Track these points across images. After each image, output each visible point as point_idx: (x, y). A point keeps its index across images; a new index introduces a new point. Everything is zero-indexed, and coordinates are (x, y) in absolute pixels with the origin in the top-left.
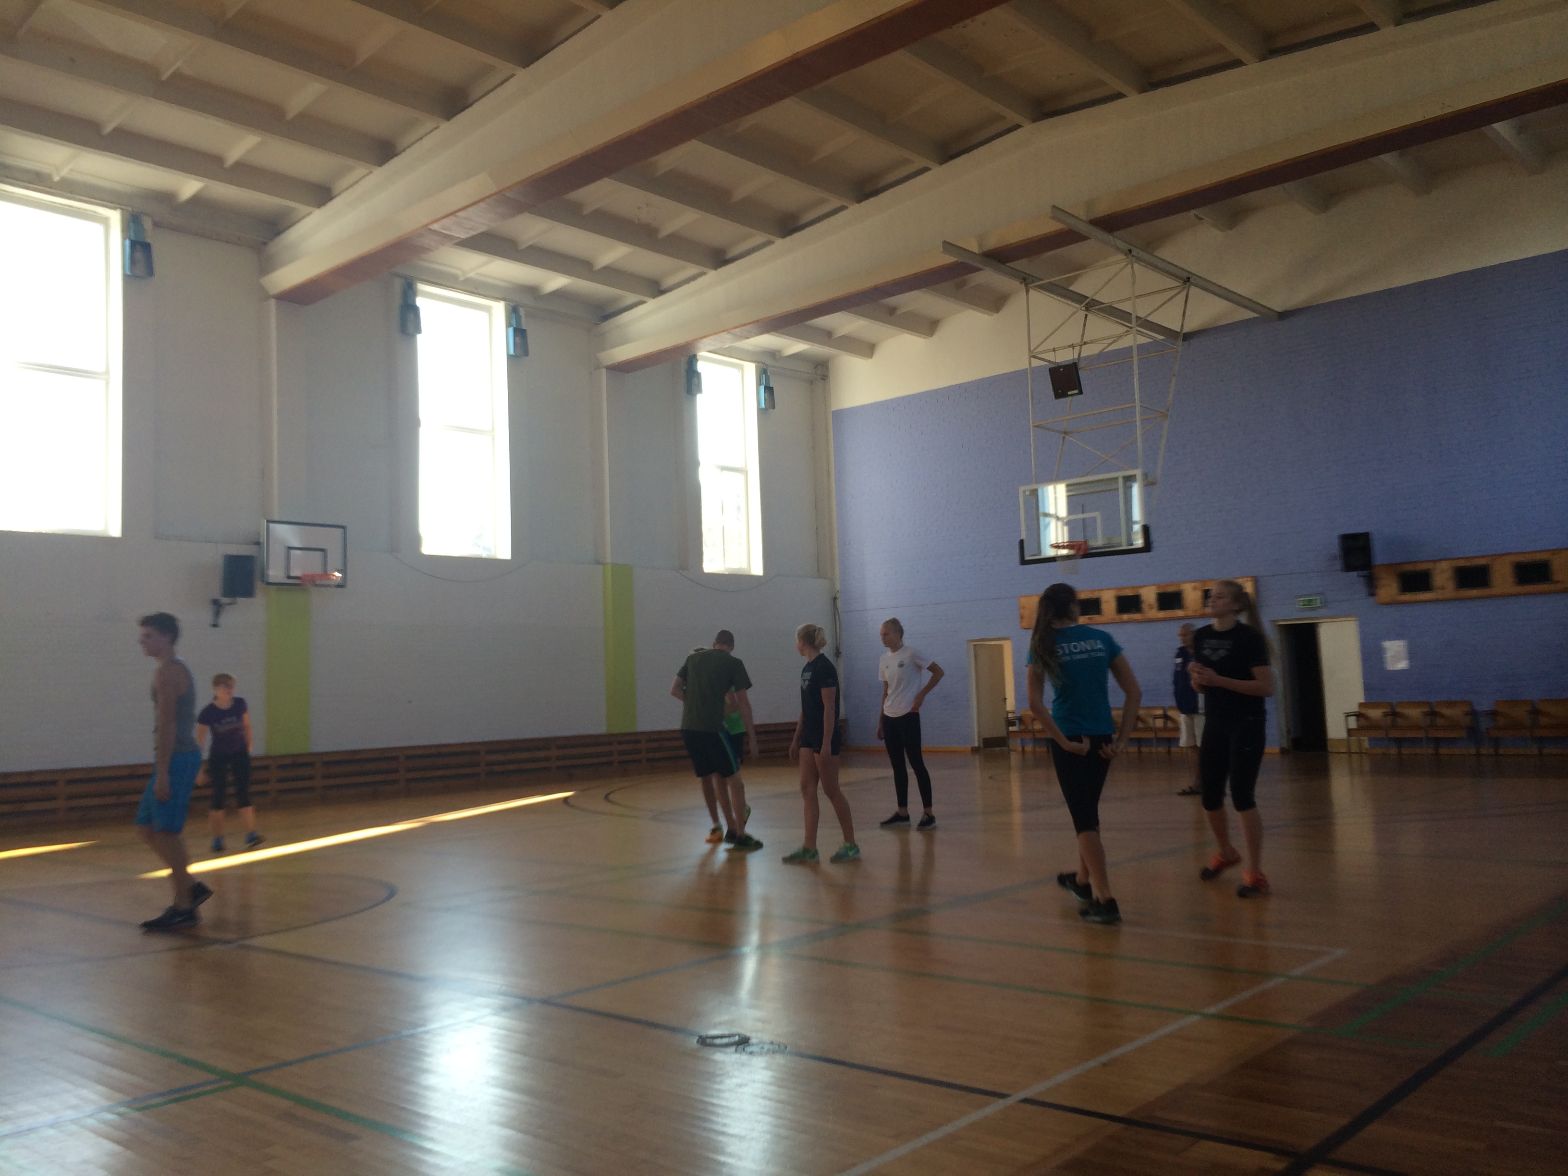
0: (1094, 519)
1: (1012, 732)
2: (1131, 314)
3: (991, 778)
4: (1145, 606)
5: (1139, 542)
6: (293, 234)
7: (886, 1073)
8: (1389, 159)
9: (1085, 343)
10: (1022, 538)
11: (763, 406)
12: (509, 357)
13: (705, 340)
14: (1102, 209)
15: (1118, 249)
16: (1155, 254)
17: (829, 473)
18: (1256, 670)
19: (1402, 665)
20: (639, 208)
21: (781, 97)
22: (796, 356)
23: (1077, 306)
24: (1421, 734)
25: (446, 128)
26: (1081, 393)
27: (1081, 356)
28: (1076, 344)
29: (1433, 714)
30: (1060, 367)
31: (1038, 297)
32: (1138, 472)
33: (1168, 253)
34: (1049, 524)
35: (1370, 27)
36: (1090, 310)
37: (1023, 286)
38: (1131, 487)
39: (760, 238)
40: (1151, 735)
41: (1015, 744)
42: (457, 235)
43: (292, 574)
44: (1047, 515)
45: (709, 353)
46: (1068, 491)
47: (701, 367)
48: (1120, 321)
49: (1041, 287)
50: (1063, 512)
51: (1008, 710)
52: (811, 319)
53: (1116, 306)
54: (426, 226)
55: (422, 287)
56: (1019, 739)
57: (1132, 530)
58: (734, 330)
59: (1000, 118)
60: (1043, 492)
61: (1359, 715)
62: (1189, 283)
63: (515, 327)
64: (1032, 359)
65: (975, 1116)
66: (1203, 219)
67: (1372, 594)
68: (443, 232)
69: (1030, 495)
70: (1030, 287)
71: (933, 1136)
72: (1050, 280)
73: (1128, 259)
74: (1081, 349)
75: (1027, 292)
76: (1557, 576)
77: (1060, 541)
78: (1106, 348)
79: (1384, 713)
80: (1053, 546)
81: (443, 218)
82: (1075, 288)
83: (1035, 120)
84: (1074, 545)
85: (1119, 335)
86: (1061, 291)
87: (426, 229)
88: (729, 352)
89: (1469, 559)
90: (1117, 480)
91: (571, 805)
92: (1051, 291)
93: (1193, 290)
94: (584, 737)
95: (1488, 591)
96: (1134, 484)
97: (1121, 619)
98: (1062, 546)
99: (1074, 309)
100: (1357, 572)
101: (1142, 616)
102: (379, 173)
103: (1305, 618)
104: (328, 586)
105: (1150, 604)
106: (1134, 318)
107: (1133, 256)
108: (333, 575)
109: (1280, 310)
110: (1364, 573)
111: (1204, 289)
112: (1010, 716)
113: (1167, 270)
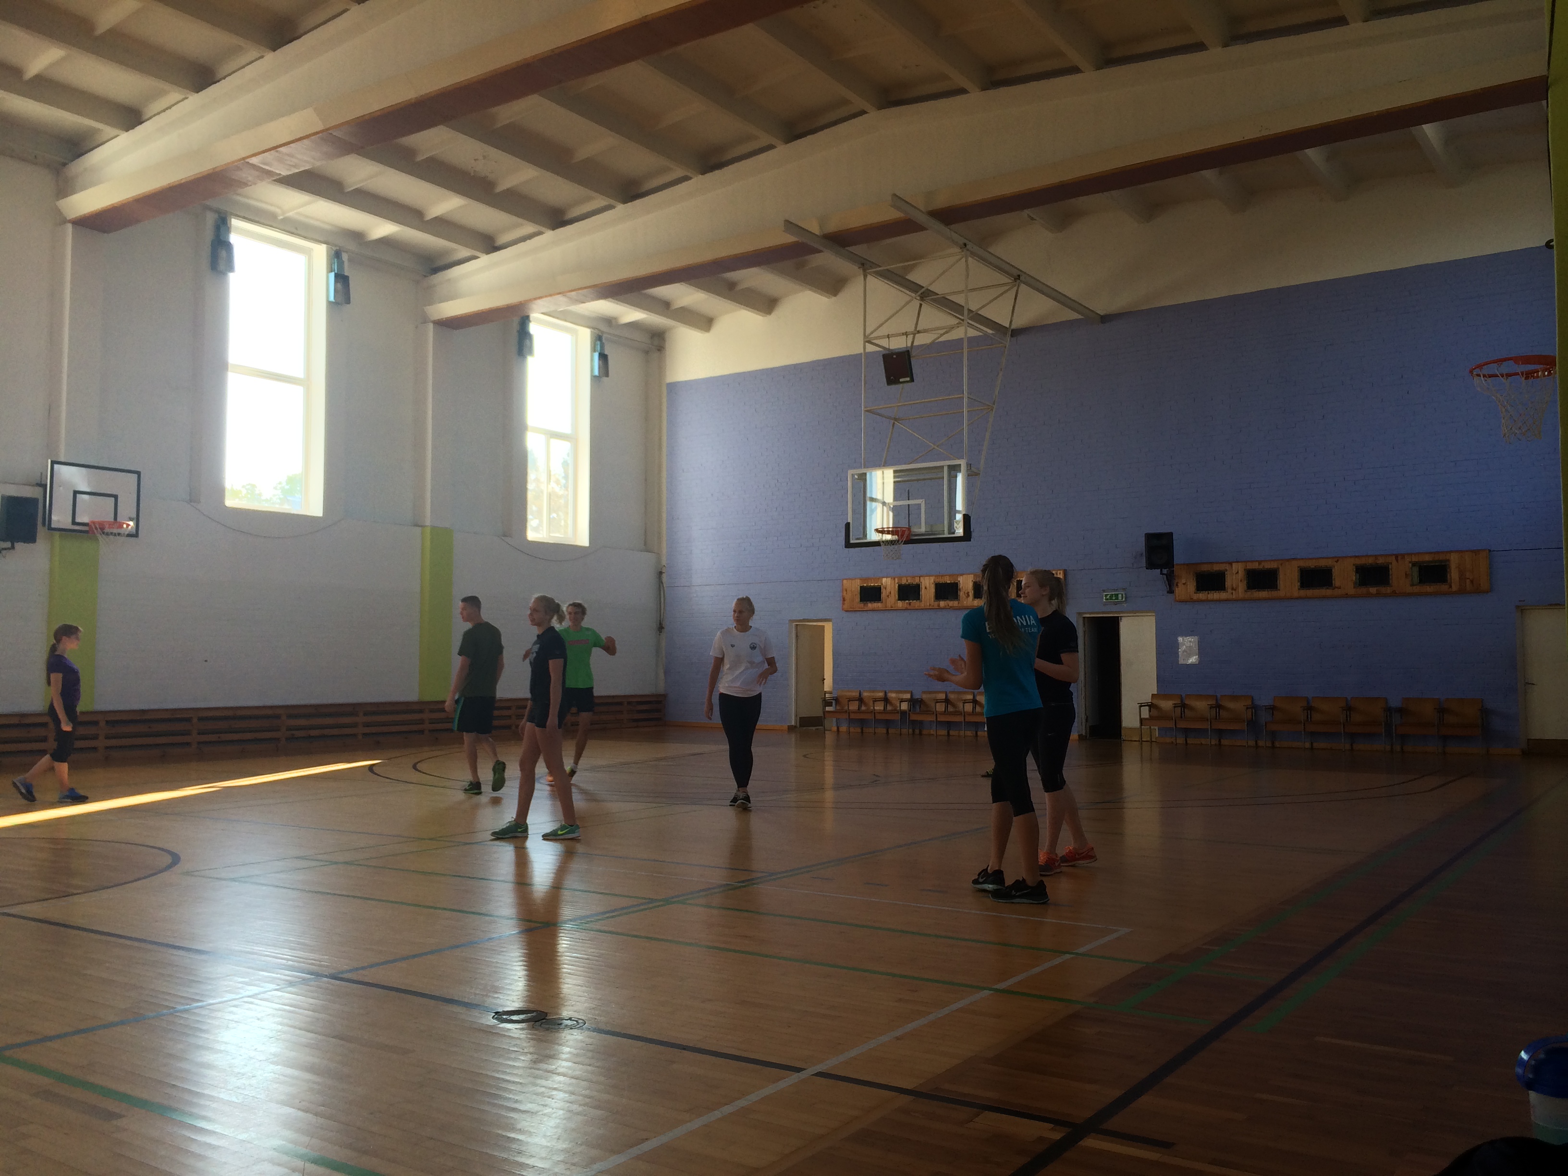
0: (919, 506)
1: (828, 712)
2: (963, 307)
3: (805, 756)
4: (961, 594)
5: (960, 531)
6: (96, 157)
7: (684, 1048)
8: (1208, 174)
9: (919, 332)
10: (849, 521)
11: (596, 373)
12: (329, 303)
13: (539, 302)
14: (941, 201)
15: (954, 242)
16: (991, 250)
17: (660, 444)
18: (1064, 656)
19: (1193, 660)
20: (476, 159)
21: (628, 60)
22: (633, 325)
23: (913, 295)
24: (1206, 725)
25: (272, 59)
26: (912, 380)
27: (914, 344)
28: (909, 332)
29: (1218, 707)
30: (892, 354)
31: (875, 283)
32: (963, 463)
33: (1002, 249)
34: (876, 508)
35: (1200, 47)
36: (925, 300)
37: (861, 271)
38: (956, 477)
39: (600, 201)
41: (831, 724)
42: (278, 172)
43: (78, 520)
44: (873, 500)
45: (542, 315)
46: (895, 477)
47: (533, 328)
48: (953, 313)
49: (879, 274)
50: (889, 498)
51: (825, 690)
52: (648, 288)
53: (948, 297)
54: (244, 159)
55: (236, 223)
56: (835, 719)
57: (955, 518)
58: (569, 293)
59: (845, 102)
60: (871, 475)
61: (1151, 706)
62: (1019, 281)
63: (336, 272)
64: (867, 344)
65: (770, 1090)
66: (1036, 220)
67: (1171, 591)
68: (263, 167)
69: (858, 479)
70: (868, 273)
71: (727, 1109)
72: (888, 267)
73: (963, 253)
74: (914, 337)
75: (865, 277)
76: (1337, 582)
77: (885, 526)
78: (938, 338)
79: (1175, 704)
80: (877, 530)
81: (264, 152)
82: (912, 277)
83: (880, 107)
84: (898, 531)
85: (952, 326)
86: (898, 279)
87: (243, 162)
88: (564, 315)
89: (1260, 562)
90: (943, 469)
91: (376, 774)
92: (888, 278)
93: (1023, 288)
94: (393, 704)
95: (1274, 593)
96: (958, 474)
97: (939, 606)
98: (886, 531)
99: (910, 298)
100: (1159, 570)
101: (959, 603)
102: (195, 99)
103: (1109, 611)
104: (119, 534)
105: (966, 592)
106: (966, 311)
107: (967, 250)
108: (124, 523)
109: (1103, 313)
110: (1165, 571)
111: (1033, 287)
112: (826, 697)
113: (1001, 267)
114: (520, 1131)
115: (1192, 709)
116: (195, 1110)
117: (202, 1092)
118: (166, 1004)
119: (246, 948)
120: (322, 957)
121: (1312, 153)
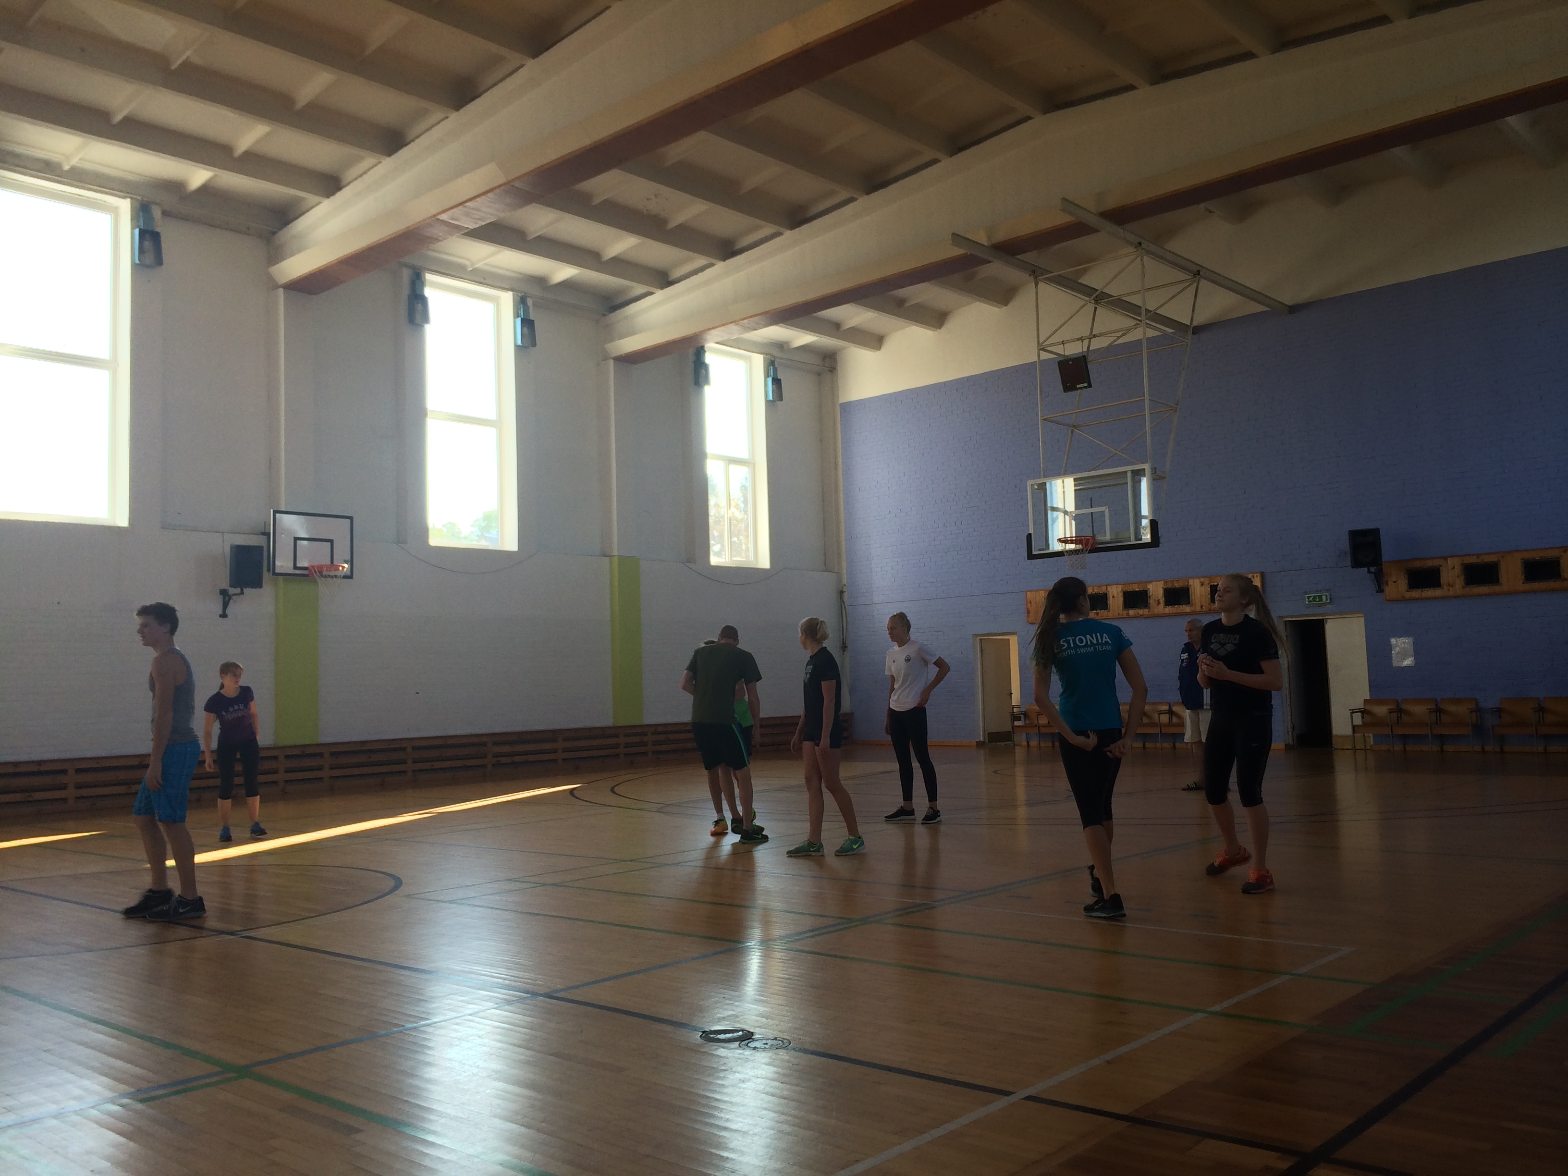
0: (1103, 514)
1: (1017, 726)
2: (1140, 307)
3: (995, 772)
4: (1152, 601)
5: (1147, 537)
6: (302, 224)
7: (890, 1069)
8: (1400, 152)
9: (1095, 336)
10: (1030, 532)
11: (771, 398)
12: (517, 347)
13: (714, 332)
14: (1111, 203)
15: (1128, 242)
16: (1166, 246)
17: (836, 466)
18: (1264, 665)
19: (1408, 662)
20: (648, 199)
21: (790, 89)
22: (804, 348)
23: (1088, 299)
24: (1427, 731)
25: (455, 118)
26: (1090, 386)
27: (1090, 349)
28: (1084, 337)
29: (1438, 711)
30: (1068, 360)
31: (1046, 290)
32: (1147, 467)
33: (1178, 245)
34: (1057, 517)
35: (1383, 20)
36: (1100, 303)
37: (1032, 278)
38: (1140, 482)
39: (768, 229)
40: (1155, 730)
41: (1020, 738)
42: (466, 226)
43: (299, 565)
44: (1054, 509)
45: (717, 345)
46: (1075, 485)
47: (709, 358)
48: (1130, 315)
49: (1050, 280)
50: (1071, 507)
51: (1013, 704)
52: (818, 311)
53: (1125, 299)
54: (435, 216)
55: (429, 277)
56: (1024, 733)
57: (1141, 524)
58: (742, 322)
59: (1009, 109)
60: (1051, 485)
61: (1363, 712)
62: (1198, 276)
63: (522, 317)
64: (1041, 351)
65: (980, 1113)
66: (1213, 213)
67: (1380, 591)
68: (452, 222)
69: (1038, 489)
70: (1039, 280)
71: (938, 1132)
72: (1060, 273)
73: (1138, 252)
74: (1090, 342)
75: (1036, 285)
77: (1068, 535)
78: (1115, 341)
79: (1390, 709)
80: (1060, 540)
81: (452, 208)
82: (1085, 280)
83: (1045, 112)
84: (1082, 540)
85: (1129, 328)
86: (1071, 284)
87: (435, 219)
88: (737, 344)
89: (1478, 556)
90: (1127, 474)
91: (577, 798)
92: (1060, 284)
93: (1204, 283)
94: (590, 729)
95: (1496, 588)
96: (1142, 478)
97: (1128, 614)
98: (1070, 540)
99: (1084, 302)
100: (1366, 568)
101: (1149, 611)
102: (388, 163)
103: (1310, 614)
104: (336, 576)
105: (1156, 599)
106: (1143, 312)
107: (1143, 249)
108: (340, 566)
109: (1290, 303)
110: (1372, 569)
111: (1213, 282)
112: (1014, 711)
113: (1177, 263)
115: (1407, 712)
116: (426, 1125)
117: (431, 1107)
118: (395, 1022)
119: (466, 968)
120: (536, 976)
121: (1514, 121)
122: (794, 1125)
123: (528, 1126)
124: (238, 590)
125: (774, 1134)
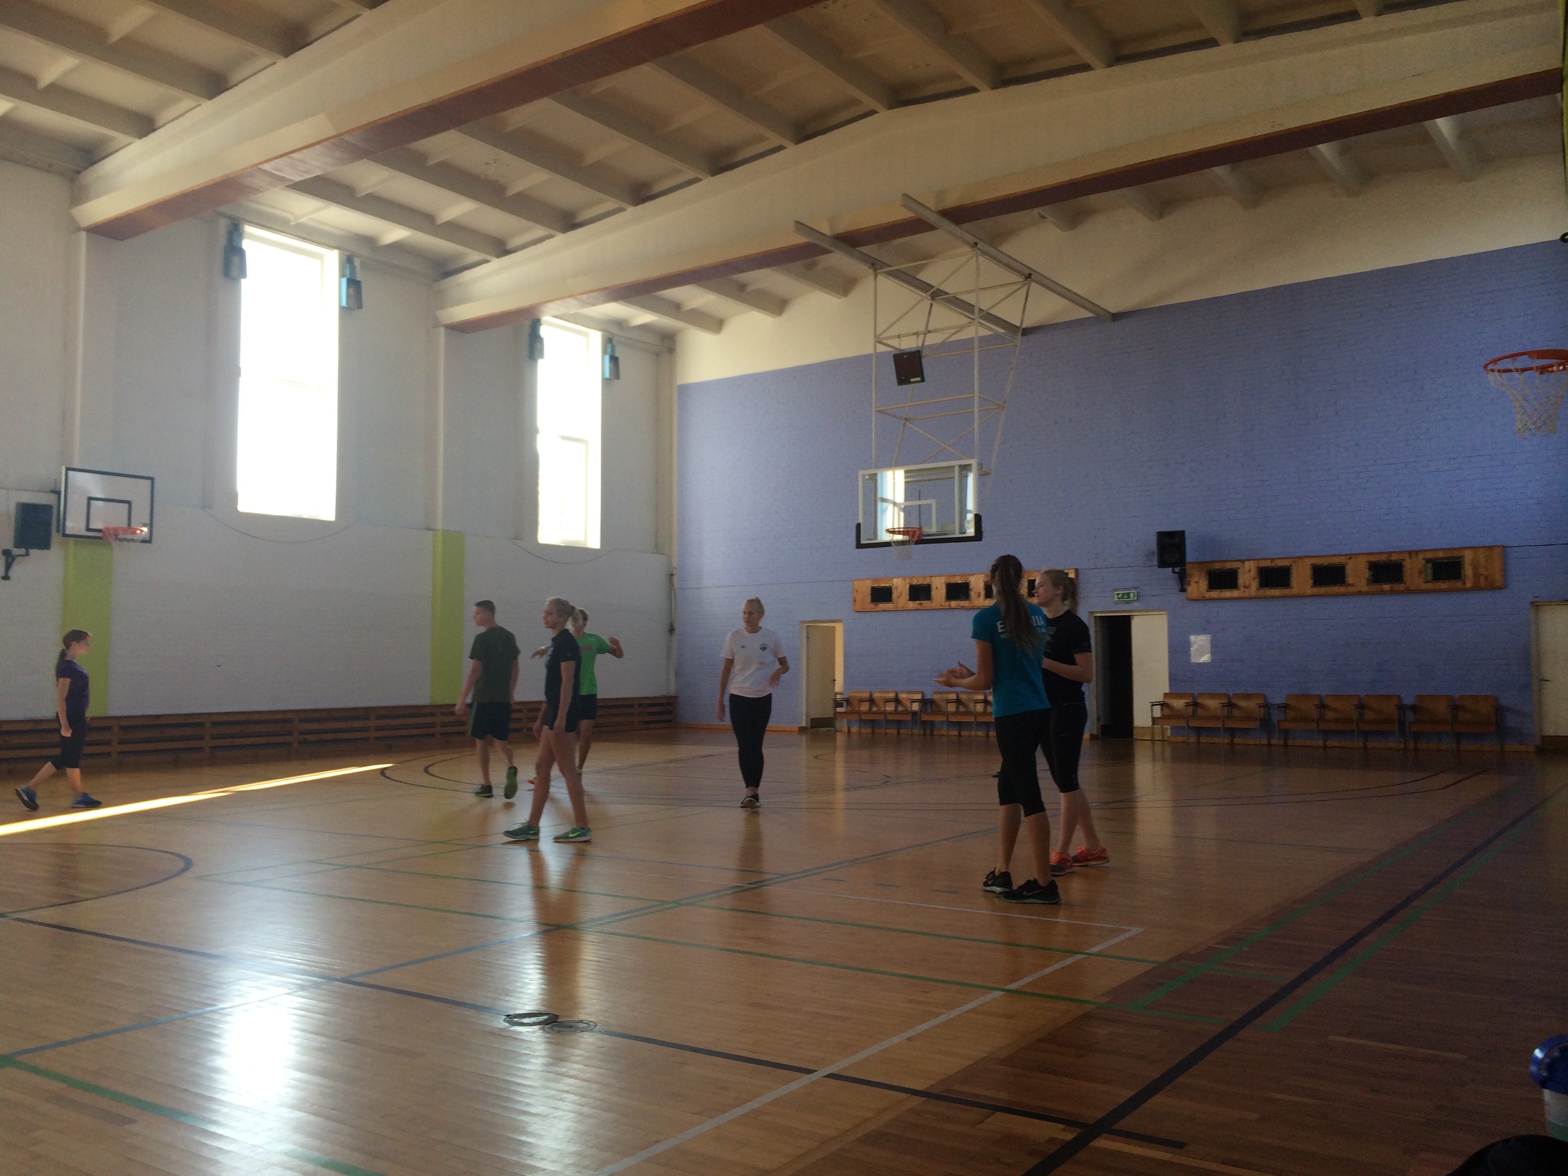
0: (930, 506)
1: (839, 713)
2: (973, 306)
3: (816, 757)
4: (973, 594)
5: (971, 531)
6: (109, 165)
8: (1220, 171)
9: (929, 332)
10: (859, 522)
11: (607, 375)
12: (342, 308)
13: (551, 305)
14: (952, 200)
15: (965, 241)
16: (1000, 249)
17: (671, 446)
18: (1077, 657)
19: (1206, 658)
20: (487, 164)
21: (639, 62)
22: (644, 328)
23: (924, 294)
24: (1219, 724)
25: (283, 65)
26: (923, 380)
27: (925, 344)
28: (920, 332)
29: (1231, 705)
30: (903, 354)
31: (887, 285)
32: (973, 462)
33: (1013, 248)
34: (887, 508)
35: (1211, 43)
36: (936, 300)
37: (871, 271)
38: (967, 476)
39: (611, 204)
40: (971, 719)
41: (842, 724)
42: (291, 178)
43: (92, 526)
44: (884, 500)
45: (553, 318)
46: (906, 477)
47: (544, 331)
48: (963, 312)
49: (889, 274)
50: (900, 498)
51: (836, 691)
52: (659, 290)
53: (959, 297)
54: (256, 165)
55: (248, 229)
56: (846, 720)
57: (966, 518)
58: (580, 296)
59: (856, 102)
60: (882, 476)
61: (1163, 705)
62: (1029, 280)
63: (348, 277)
64: (877, 343)
65: (783, 1091)
66: (1046, 218)
67: (1183, 590)
68: (274, 172)
69: (869, 480)
70: (878, 273)
71: (738, 1112)
72: (899, 267)
73: (974, 252)
74: (924, 338)
75: (876, 278)
76: (1350, 579)
77: (896, 526)
78: (948, 338)
79: (1186, 703)
80: (888, 531)
81: (276, 158)
82: (922, 276)
83: (891, 107)
84: (909, 531)
85: (963, 326)
86: (909, 279)
87: (256, 168)
88: (574, 319)
89: (1272, 560)
90: (954, 469)
91: (387, 777)
92: (901, 280)
93: (1034, 285)
94: (406, 707)
95: (1286, 591)
96: (969, 473)
97: (950, 606)
98: (897, 531)
99: (921, 298)
100: (1171, 569)
101: (970, 603)
102: (208, 106)
103: (1120, 610)
104: (133, 540)
105: (977, 592)
106: (976, 310)
107: (978, 249)
108: (138, 529)
109: (1114, 311)
110: (1177, 570)
111: (1043, 285)
112: (838, 698)
113: (1012, 266)
114: (531, 1134)
115: (1202, 706)
116: (208, 1115)
117: (214, 1096)
118: (179, 1008)
119: (258, 952)
120: (333, 961)
121: (1325, 149)
122: (596, 1108)
123: (315, 1114)
124: (22, 551)
125: (575, 1117)
